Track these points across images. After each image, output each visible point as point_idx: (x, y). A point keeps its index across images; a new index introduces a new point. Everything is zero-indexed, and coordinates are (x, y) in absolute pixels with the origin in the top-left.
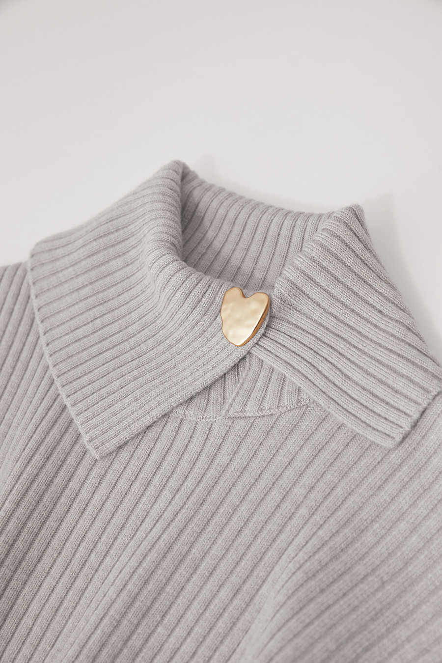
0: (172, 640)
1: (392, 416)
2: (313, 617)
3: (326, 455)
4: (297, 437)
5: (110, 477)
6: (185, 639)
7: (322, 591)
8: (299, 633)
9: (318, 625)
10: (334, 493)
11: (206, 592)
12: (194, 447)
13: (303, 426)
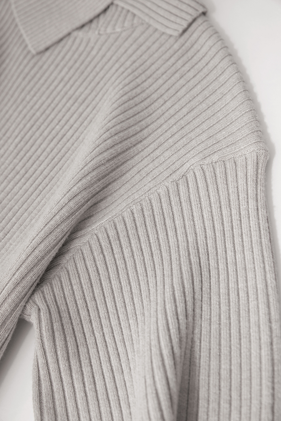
0: (63, 130)
1: (178, 21)
2: (131, 116)
3: (143, 48)
4: (130, 40)
5: (40, 63)
6: (69, 130)
7: (136, 105)
8: (123, 121)
9: (133, 120)
10: (145, 64)
11: (80, 110)
12: (81, 49)
13: (133, 35)
